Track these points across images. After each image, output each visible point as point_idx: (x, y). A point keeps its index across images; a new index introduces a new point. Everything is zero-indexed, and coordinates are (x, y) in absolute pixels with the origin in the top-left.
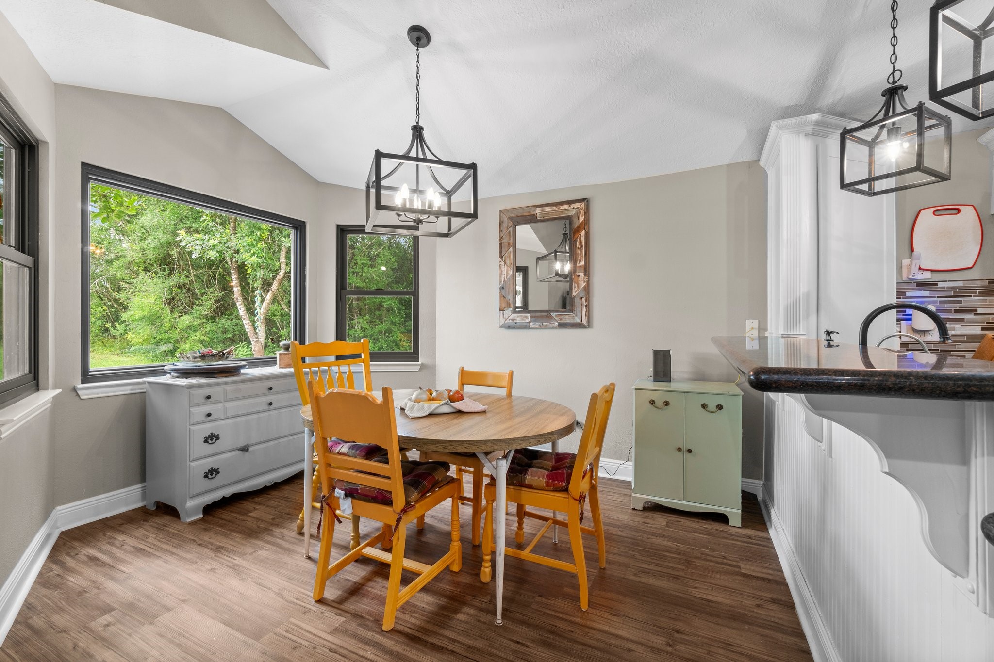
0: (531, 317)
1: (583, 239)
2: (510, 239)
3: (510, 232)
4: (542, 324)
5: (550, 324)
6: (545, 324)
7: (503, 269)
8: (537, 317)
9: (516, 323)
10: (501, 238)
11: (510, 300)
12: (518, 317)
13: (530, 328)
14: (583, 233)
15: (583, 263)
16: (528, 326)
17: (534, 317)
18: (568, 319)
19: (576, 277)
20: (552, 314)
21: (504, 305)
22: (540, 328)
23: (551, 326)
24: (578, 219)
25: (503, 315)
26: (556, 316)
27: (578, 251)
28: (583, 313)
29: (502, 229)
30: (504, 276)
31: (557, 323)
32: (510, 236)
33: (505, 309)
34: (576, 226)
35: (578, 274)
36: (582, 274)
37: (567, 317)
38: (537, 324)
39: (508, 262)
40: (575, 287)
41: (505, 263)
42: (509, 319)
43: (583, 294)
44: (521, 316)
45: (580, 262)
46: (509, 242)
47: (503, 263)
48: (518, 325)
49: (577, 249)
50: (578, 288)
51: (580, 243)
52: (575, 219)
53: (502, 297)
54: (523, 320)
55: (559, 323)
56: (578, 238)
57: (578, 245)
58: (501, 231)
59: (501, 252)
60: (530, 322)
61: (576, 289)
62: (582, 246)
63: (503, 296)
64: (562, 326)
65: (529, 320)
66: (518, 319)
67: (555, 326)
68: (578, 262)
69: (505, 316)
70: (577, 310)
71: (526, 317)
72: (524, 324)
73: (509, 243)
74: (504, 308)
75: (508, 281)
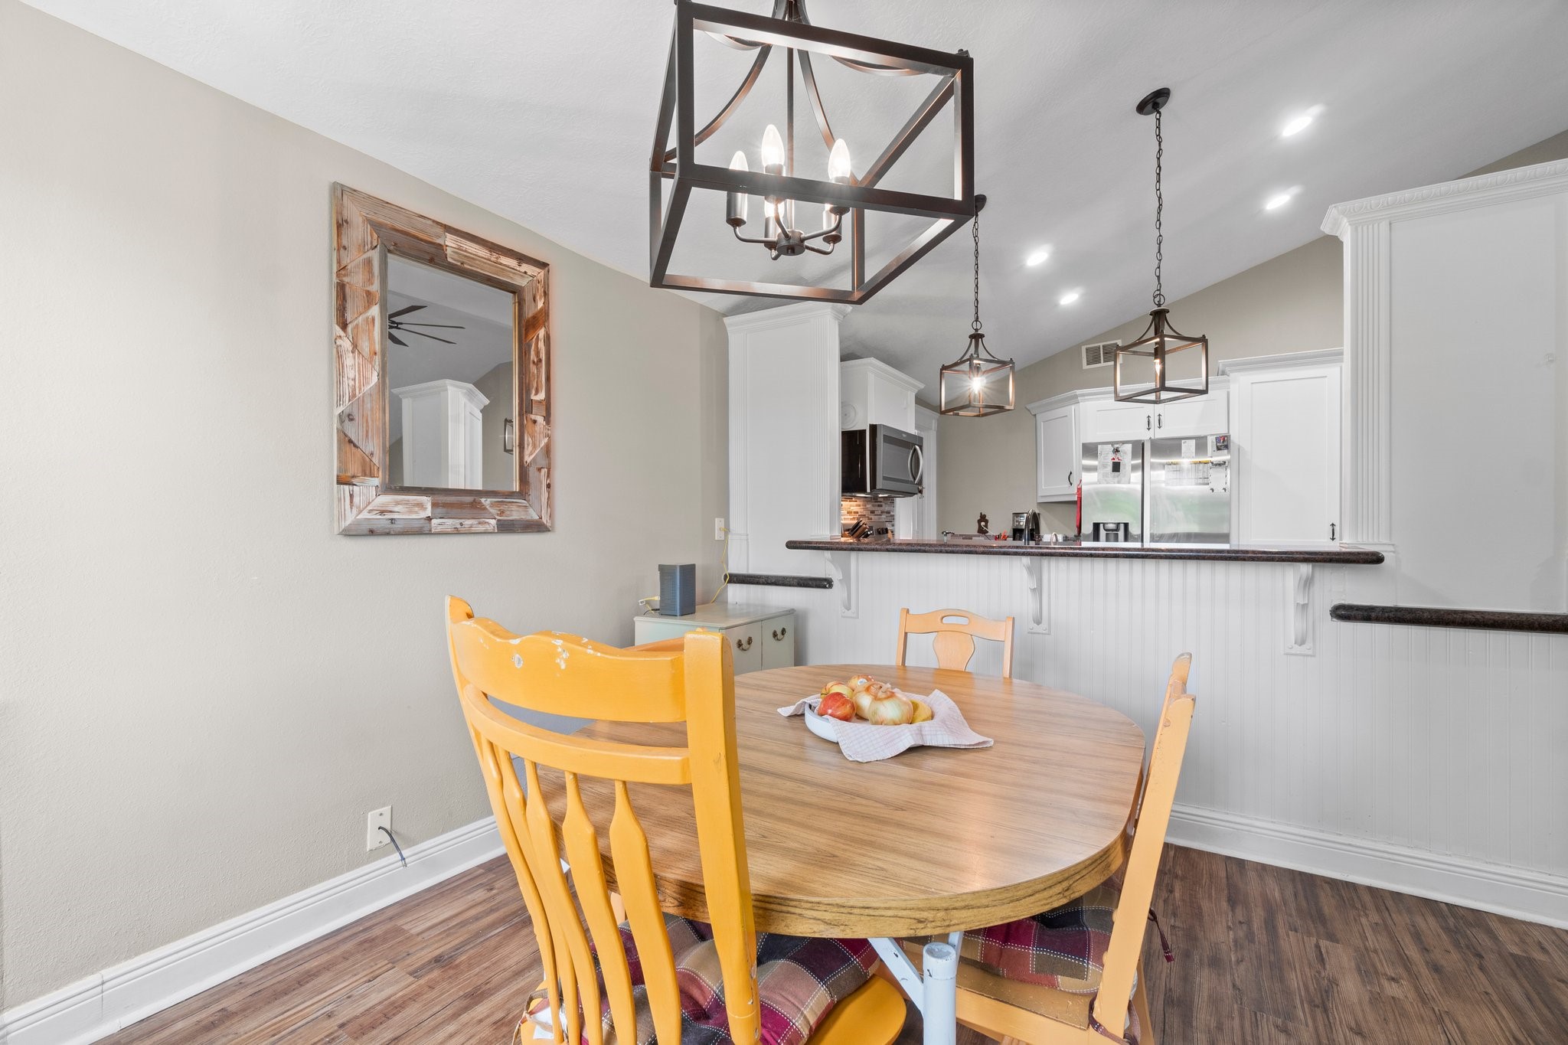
0: (434, 505)
1: (541, 345)
2: (370, 281)
3: (369, 262)
4: (461, 524)
5: (480, 523)
6: (468, 522)
7: (349, 360)
8: (451, 505)
9: (392, 520)
10: (342, 269)
11: (372, 454)
12: (397, 503)
13: (430, 533)
14: (542, 333)
15: (542, 396)
16: (426, 530)
17: (445, 505)
18: (515, 514)
19: (530, 424)
20: (483, 500)
21: (354, 468)
22: (457, 532)
23: (481, 528)
24: (535, 301)
25: (351, 496)
26: (492, 505)
27: (533, 369)
28: (543, 499)
29: (345, 242)
30: (352, 383)
31: (493, 522)
32: (371, 272)
33: (354, 481)
34: (530, 315)
35: (533, 417)
36: (540, 419)
37: (514, 508)
38: (450, 523)
39: (365, 346)
40: (528, 445)
41: (355, 346)
42: (369, 508)
43: (542, 462)
44: (407, 503)
45: (536, 393)
46: (369, 288)
47: (346, 344)
48: (398, 526)
49: (531, 365)
50: (534, 447)
51: (538, 353)
52: (528, 297)
53: (347, 442)
54: (411, 512)
55: (499, 520)
56: (534, 339)
57: (533, 356)
58: (341, 248)
59: (341, 310)
60: (429, 519)
61: (530, 448)
62: (540, 361)
63: (350, 441)
64: (506, 527)
65: (428, 513)
66: (396, 509)
67: (490, 528)
68: (534, 392)
69: (356, 500)
70: (533, 492)
71: (421, 506)
72: (417, 525)
73: (368, 293)
74: (353, 477)
75: (367, 400)
